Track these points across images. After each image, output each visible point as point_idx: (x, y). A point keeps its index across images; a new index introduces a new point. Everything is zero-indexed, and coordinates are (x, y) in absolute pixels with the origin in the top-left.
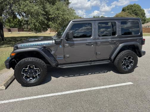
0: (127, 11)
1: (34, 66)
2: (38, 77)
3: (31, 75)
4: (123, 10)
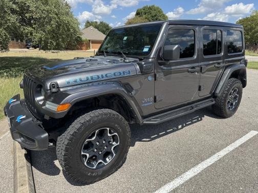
0: (144, 16)
1: (108, 129)
2: (114, 155)
3: (100, 153)
4: (138, 14)
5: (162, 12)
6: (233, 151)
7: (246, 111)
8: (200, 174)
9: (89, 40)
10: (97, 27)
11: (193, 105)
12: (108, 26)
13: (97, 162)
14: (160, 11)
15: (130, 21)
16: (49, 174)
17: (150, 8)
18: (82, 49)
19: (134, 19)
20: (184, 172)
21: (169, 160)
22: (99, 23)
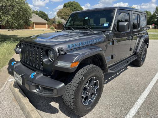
0: (69, 8)
1: (94, 78)
2: (96, 94)
3: (90, 94)
4: (65, 6)
5: (80, 6)
6: (155, 85)
7: (148, 62)
8: (146, 101)
9: (33, 23)
10: (37, 14)
11: (127, 60)
12: (44, 13)
13: (88, 100)
14: (79, 5)
15: (60, 11)
16: (51, 112)
17: (72, 3)
18: (29, 29)
19: (62, 9)
20: (136, 101)
21: (124, 95)
22: (38, 12)
